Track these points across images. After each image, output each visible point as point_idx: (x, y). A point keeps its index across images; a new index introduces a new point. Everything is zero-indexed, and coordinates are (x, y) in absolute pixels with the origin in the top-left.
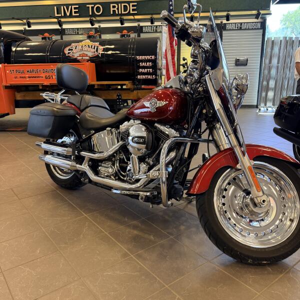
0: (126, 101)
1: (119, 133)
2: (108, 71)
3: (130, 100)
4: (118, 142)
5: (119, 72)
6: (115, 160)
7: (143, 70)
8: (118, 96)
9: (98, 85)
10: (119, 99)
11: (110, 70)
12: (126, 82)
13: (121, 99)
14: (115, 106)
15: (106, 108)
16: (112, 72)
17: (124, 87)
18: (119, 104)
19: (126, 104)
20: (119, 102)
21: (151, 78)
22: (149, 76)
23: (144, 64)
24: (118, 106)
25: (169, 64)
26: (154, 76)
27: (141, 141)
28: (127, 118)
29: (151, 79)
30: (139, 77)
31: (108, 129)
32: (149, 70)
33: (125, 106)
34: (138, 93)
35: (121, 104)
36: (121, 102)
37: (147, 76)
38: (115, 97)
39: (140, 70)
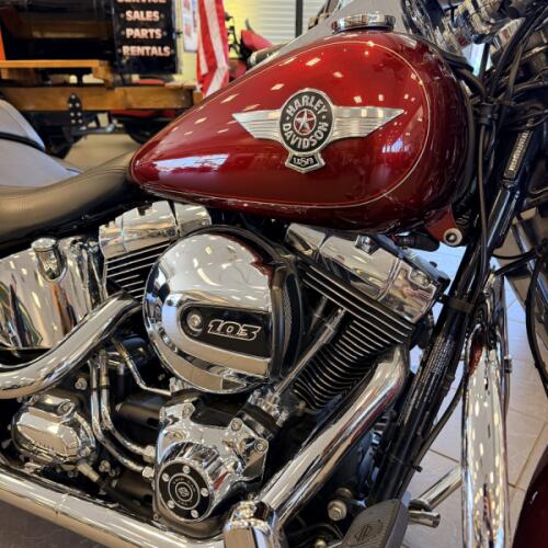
0: (92, 115)
1: (99, 255)
2: (37, 34)
3: (103, 112)
4: (97, 301)
5: (68, 35)
6: (89, 390)
7: (137, 30)
8: (70, 101)
9: (10, 70)
10: (74, 109)
11: (42, 31)
12: (93, 63)
13: (80, 109)
14: (64, 129)
15: (26, 141)
16: (49, 35)
17: (87, 79)
18: (78, 125)
19: (93, 124)
20: (76, 118)
21: (161, 54)
22: (154, 48)
23: (138, 15)
24: (74, 128)
25: (208, 14)
26: (166, 49)
27: (242, 332)
28: (133, 192)
29: (159, 58)
30: (126, 49)
31: (44, 243)
32: (152, 31)
33: (92, 129)
34: (126, 93)
35: (82, 125)
36: (81, 118)
37: (148, 48)
38: (63, 104)
39: (129, 32)
